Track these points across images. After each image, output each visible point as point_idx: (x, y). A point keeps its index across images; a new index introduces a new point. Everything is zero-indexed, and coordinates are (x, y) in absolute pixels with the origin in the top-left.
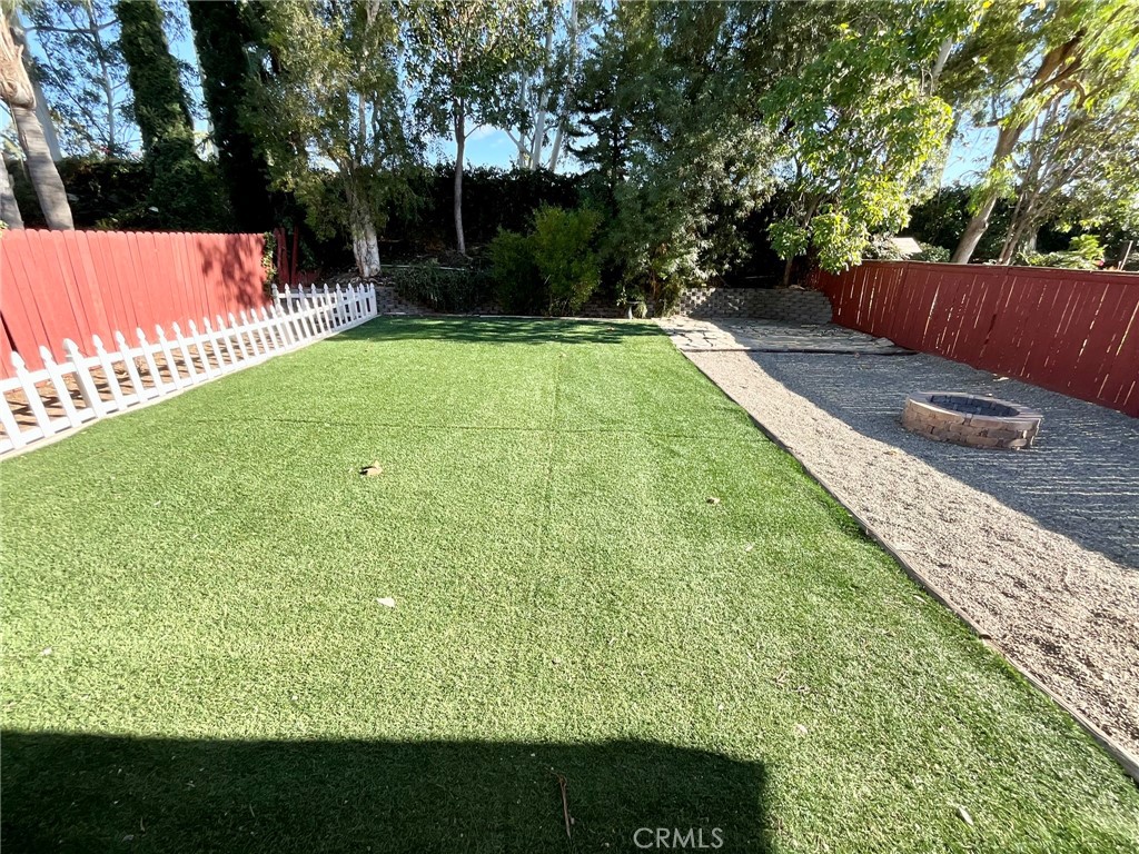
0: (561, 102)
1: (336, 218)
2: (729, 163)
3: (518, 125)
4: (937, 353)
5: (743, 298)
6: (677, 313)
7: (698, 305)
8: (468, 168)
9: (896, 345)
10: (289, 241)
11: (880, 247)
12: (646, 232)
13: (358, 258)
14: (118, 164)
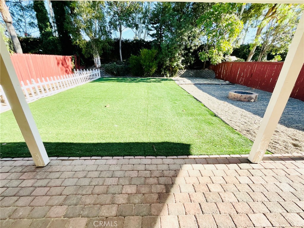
0: (146, 21)
1: (90, 52)
2: (189, 37)
3: (135, 27)
4: (239, 84)
5: (193, 72)
6: (177, 76)
7: (182, 74)
8: (122, 39)
9: (230, 83)
10: (78, 58)
11: (227, 59)
12: (169, 55)
13: (95, 63)
14: (30, 38)
